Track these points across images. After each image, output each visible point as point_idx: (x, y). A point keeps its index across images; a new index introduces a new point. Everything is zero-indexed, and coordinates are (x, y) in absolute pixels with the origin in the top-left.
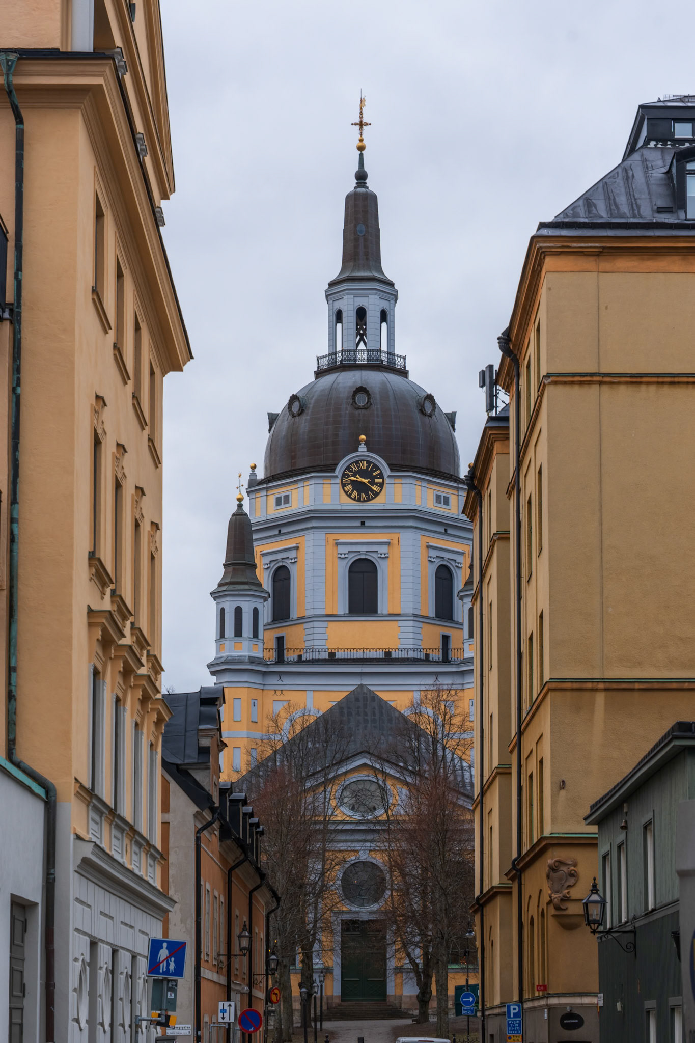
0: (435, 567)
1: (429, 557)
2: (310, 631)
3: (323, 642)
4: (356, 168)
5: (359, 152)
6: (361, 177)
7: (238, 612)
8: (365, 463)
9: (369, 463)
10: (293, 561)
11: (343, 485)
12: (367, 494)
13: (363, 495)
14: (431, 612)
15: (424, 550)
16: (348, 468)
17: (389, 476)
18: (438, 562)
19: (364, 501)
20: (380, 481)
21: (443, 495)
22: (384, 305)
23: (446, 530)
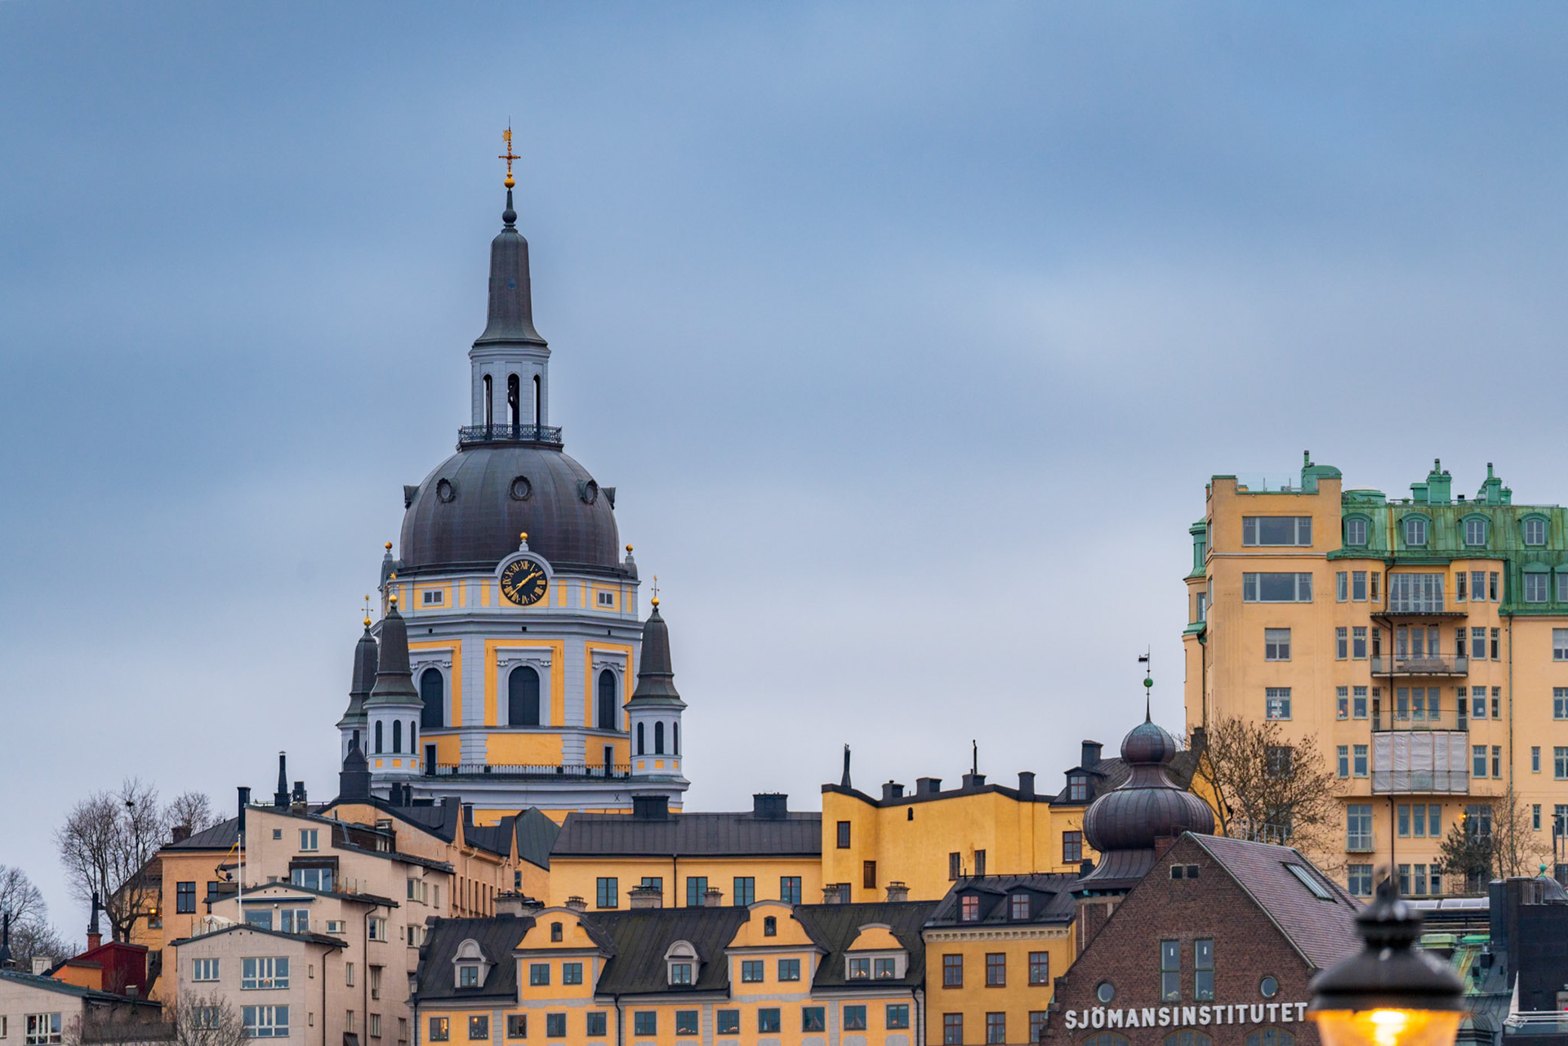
0: (599, 672)
1: (593, 663)
2: (468, 743)
3: (483, 756)
4: (504, 208)
5: (508, 189)
6: (510, 218)
7: (397, 725)
8: (526, 562)
9: (531, 563)
10: (447, 665)
11: (503, 587)
12: (528, 597)
13: (524, 598)
14: (594, 723)
15: (588, 658)
16: (509, 568)
17: (552, 578)
18: (601, 668)
19: (525, 604)
20: (543, 582)
21: (606, 593)
22: (537, 370)
23: (609, 632)
